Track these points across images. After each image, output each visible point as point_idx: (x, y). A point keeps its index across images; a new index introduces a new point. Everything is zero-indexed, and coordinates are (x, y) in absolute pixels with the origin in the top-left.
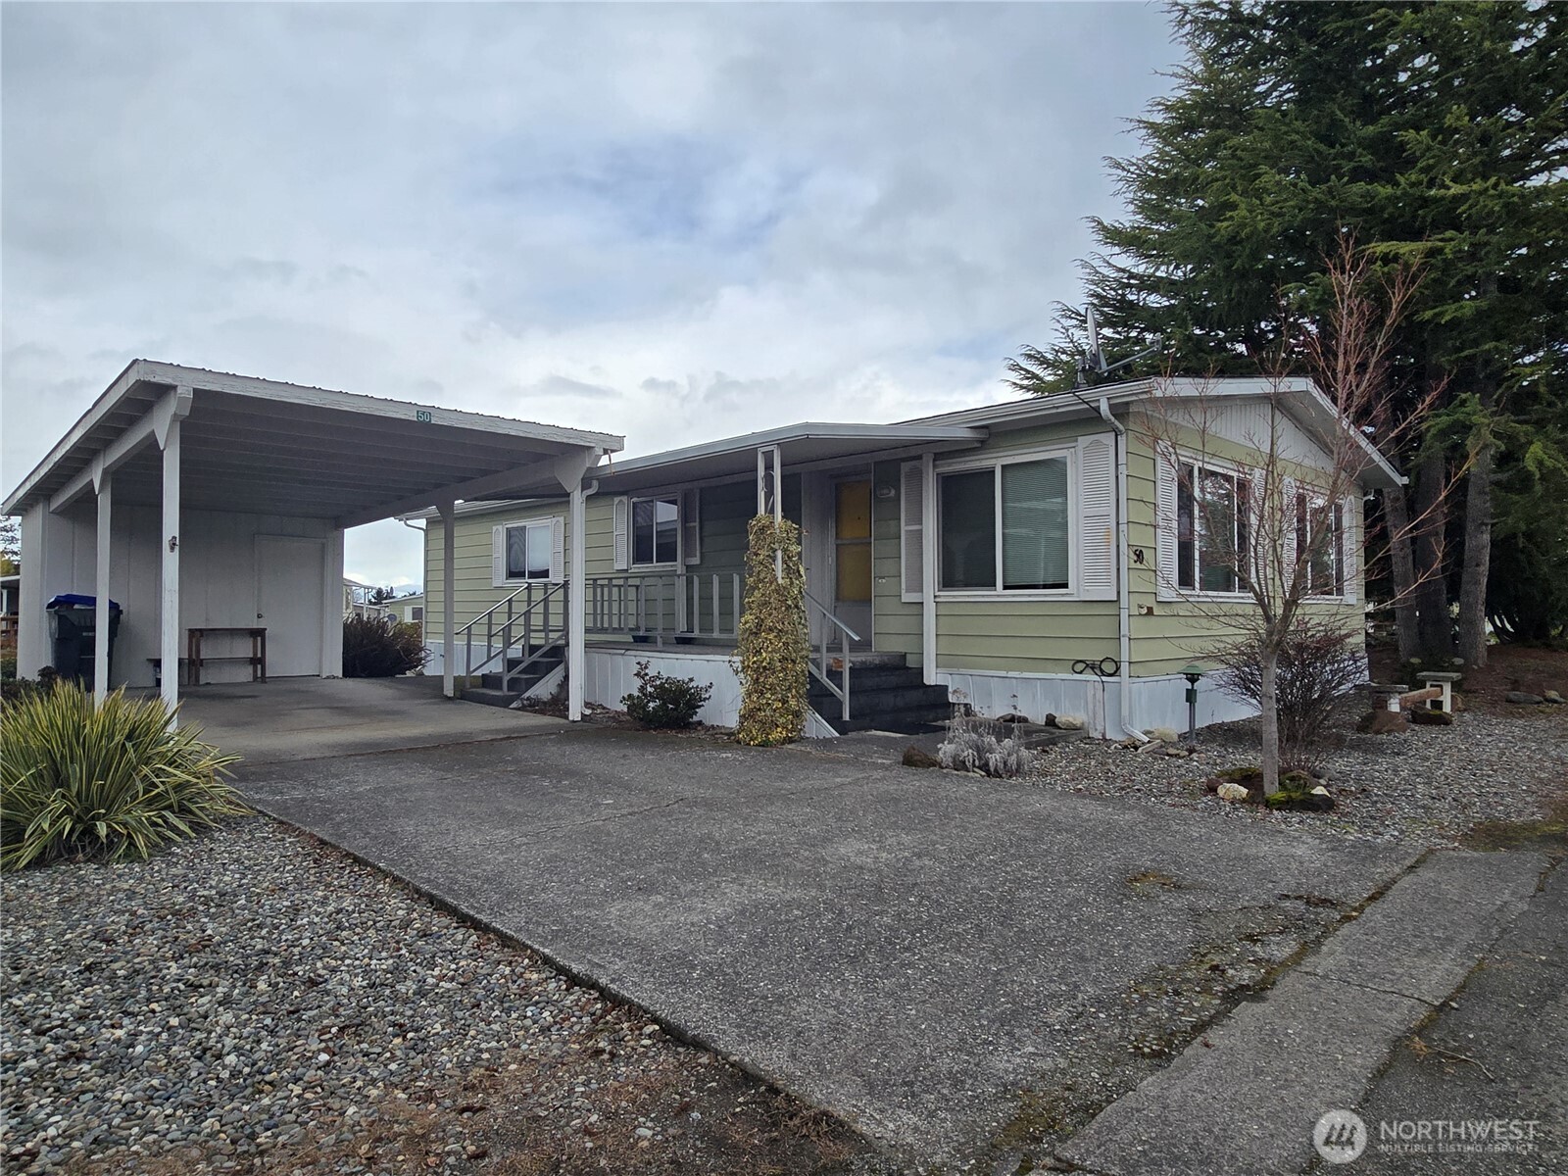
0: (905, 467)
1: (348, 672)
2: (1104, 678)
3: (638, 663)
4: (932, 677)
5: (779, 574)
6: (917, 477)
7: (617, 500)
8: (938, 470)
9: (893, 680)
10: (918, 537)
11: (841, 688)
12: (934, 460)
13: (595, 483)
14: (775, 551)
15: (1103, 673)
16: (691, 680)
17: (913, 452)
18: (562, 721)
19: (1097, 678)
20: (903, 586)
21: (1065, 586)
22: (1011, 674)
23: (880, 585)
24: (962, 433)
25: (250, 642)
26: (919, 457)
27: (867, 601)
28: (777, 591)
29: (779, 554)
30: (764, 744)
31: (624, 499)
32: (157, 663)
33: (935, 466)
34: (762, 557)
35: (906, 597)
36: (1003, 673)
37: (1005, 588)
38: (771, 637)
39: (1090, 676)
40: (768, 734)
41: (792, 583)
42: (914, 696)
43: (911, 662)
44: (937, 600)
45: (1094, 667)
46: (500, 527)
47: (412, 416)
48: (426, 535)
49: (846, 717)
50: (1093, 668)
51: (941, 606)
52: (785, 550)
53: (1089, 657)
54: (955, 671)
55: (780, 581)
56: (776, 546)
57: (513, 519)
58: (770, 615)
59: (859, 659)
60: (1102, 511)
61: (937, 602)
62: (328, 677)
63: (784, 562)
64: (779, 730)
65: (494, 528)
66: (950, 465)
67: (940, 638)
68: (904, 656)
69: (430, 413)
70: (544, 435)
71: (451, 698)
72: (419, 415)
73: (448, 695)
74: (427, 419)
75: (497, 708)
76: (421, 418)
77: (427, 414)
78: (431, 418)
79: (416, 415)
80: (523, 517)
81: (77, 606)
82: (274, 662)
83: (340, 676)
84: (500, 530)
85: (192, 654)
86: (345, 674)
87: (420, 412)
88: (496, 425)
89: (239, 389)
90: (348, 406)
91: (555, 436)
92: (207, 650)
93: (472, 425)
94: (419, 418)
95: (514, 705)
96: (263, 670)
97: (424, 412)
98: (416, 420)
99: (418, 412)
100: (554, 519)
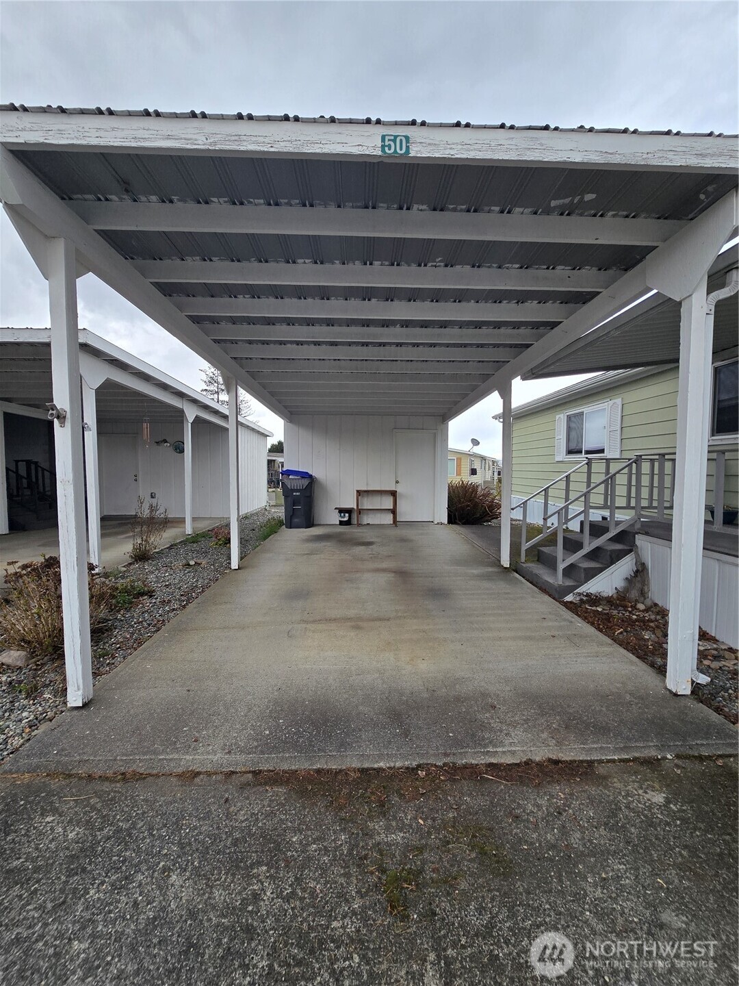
46: (562, 416)
62: (439, 523)
65: (557, 417)
69: (407, 138)
70: (645, 156)
71: (506, 568)
72: (387, 143)
73: (505, 566)
74: (401, 149)
75: (546, 598)
76: (390, 149)
77: (401, 140)
78: (408, 147)
79: (379, 144)
80: (582, 405)
81: (290, 477)
82: (407, 512)
83: (446, 522)
84: (562, 418)
85: (357, 506)
86: (450, 522)
87: (387, 138)
88: (542, 145)
89: (73, 136)
90: (257, 143)
91: (670, 155)
92: (367, 504)
93: (493, 151)
94: (386, 149)
95: (569, 598)
96: (395, 518)
97: (396, 137)
98: (380, 153)
99: (383, 138)
100: (612, 402)
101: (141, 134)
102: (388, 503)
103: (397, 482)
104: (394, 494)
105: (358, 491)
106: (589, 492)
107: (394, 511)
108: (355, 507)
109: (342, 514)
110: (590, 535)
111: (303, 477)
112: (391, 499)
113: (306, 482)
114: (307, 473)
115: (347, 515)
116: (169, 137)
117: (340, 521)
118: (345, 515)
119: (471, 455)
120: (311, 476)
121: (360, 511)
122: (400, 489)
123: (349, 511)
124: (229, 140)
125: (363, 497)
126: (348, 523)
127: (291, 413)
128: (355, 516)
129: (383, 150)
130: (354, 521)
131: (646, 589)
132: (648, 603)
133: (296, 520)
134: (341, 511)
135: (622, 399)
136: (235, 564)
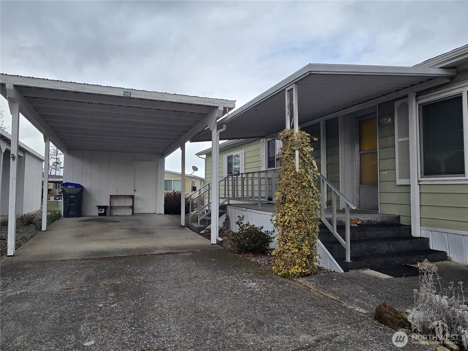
0: (397, 104)
3: (239, 217)
4: (417, 232)
5: (297, 166)
6: (405, 108)
7: (262, 140)
8: (420, 102)
9: (389, 233)
10: (406, 146)
11: (344, 238)
12: (416, 97)
13: (225, 126)
14: (294, 151)
16: (262, 228)
17: (402, 93)
20: (397, 175)
23: (382, 175)
24: (436, 71)
26: (406, 96)
27: (375, 184)
28: (295, 176)
29: (297, 153)
30: (284, 276)
31: (264, 140)
33: (417, 100)
34: (286, 155)
35: (399, 182)
38: (291, 206)
40: (288, 269)
41: (307, 171)
42: (404, 245)
43: (403, 221)
44: (421, 183)
46: (225, 156)
47: (121, 94)
48: (206, 161)
49: (348, 259)
51: (422, 187)
52: (301, 150)
54: (433, 229)
55: (298, 170)
56: (295, 148)
57: (229, 152)
58: (290, 192)
59: (367, 219)
61: (420, 185)
62: (159, 214)
63: (300, 158)
64: (296, 267)
65: (224, 156)
66: (428, 97)
67: (423, 207)
68: (398, 217)
69: (130, 92)
70: (191, 101)
71: (183, 226)
72: (125, 93)
73: (183, 225)
74: (129, 95)
75: (194, 233)
76: (126, 95)
77: (129, 93)
78: (130, 95)
79: (123, 93)
80: (232, 151)
81: (69, 187)
82: (140, 207)
83: (163, 213)
84: (225, 157)
85: (110, 204)
86: (165, 214)
87: (125, 92)
88: (165, 97)
89: (35, 84)
90: (89, 90)
91: (197, 101)
92: (116, 203)
93: (153, 97)
94: (125, 95)
95: (202, 232)
96: (133, 211)
97: (127, 92)
98: (123, 96)
99: (124, 92)
100: (241, 151)
101: (56, 85)
102: (129, 203)
103: (135, 191)
104: (132, 197)
105: (110, 195)
106: (209, 189)
107: (132, 207)
108: (109, 205)
109: (101, 209)
110: (219, 209)
111: (77, 187)
112: (131, 200)
113: (79, 190)
114: (80, 184)
115: (103, 210)
116: (64, 87)
117: (99, 213)
118: (102, 210)
119: (192, 177)
120: (82, 187)
121: (111, 207)
122: (136, 195)
123: (105, 207)
124: (82, 89)
125: (113, 199)
126: (104, 214)
127: (69, 149)
128: (108, 210)
129: (124, 95)
130: (108, 213)
131: (229, 226)
132: (229, 230)
133: (71, 212)
134: (100, 207)
135: (245, 150)
136: (44, 228)
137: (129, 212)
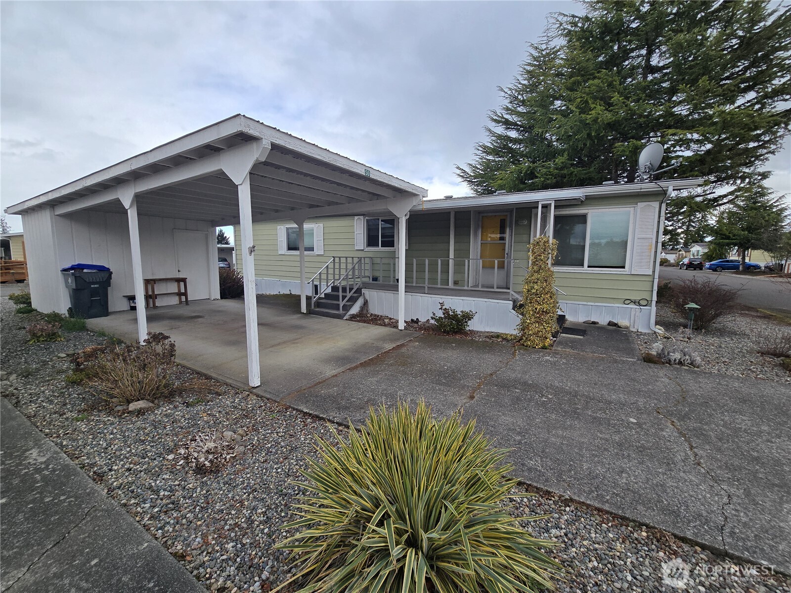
1: (223, 296)
2: (641, 307)
7: (356, 218)
15: (640, 305)
18: (394, 330)
19: (638, 307)
21: (623, 267)
22: (589, 303)
23: (516, 263)
25: (176, 284)
31: (362, 217)
32: (132, 298)
36: (585, 303)
37: (589, 267)
39: (632, 306)
40: (544, 342)
45: (637, 303)
46: (282, 227)
47: (362, 172)
50: (634, 303)
53: (632, 298)
56: (550, 252)
60: (648, 236)
62: (214, 300)
64: (548, 340)
65: (279, 227)
71: (305, 313)
72: (366, 172)
75: (337, 320)
78: (370, 174)
86: (221, 298)
88: (391, 180)
95: (346, 317)
96: (186, 299)
100: (317, 225)
103: (179, 271)
104: (183, 280)
111: (101, 270)
117: (131, 307)
120: (108, 270)
131: (368, 309)
132: (370, 314)
135: (324, 224)
137: (175, 300)
